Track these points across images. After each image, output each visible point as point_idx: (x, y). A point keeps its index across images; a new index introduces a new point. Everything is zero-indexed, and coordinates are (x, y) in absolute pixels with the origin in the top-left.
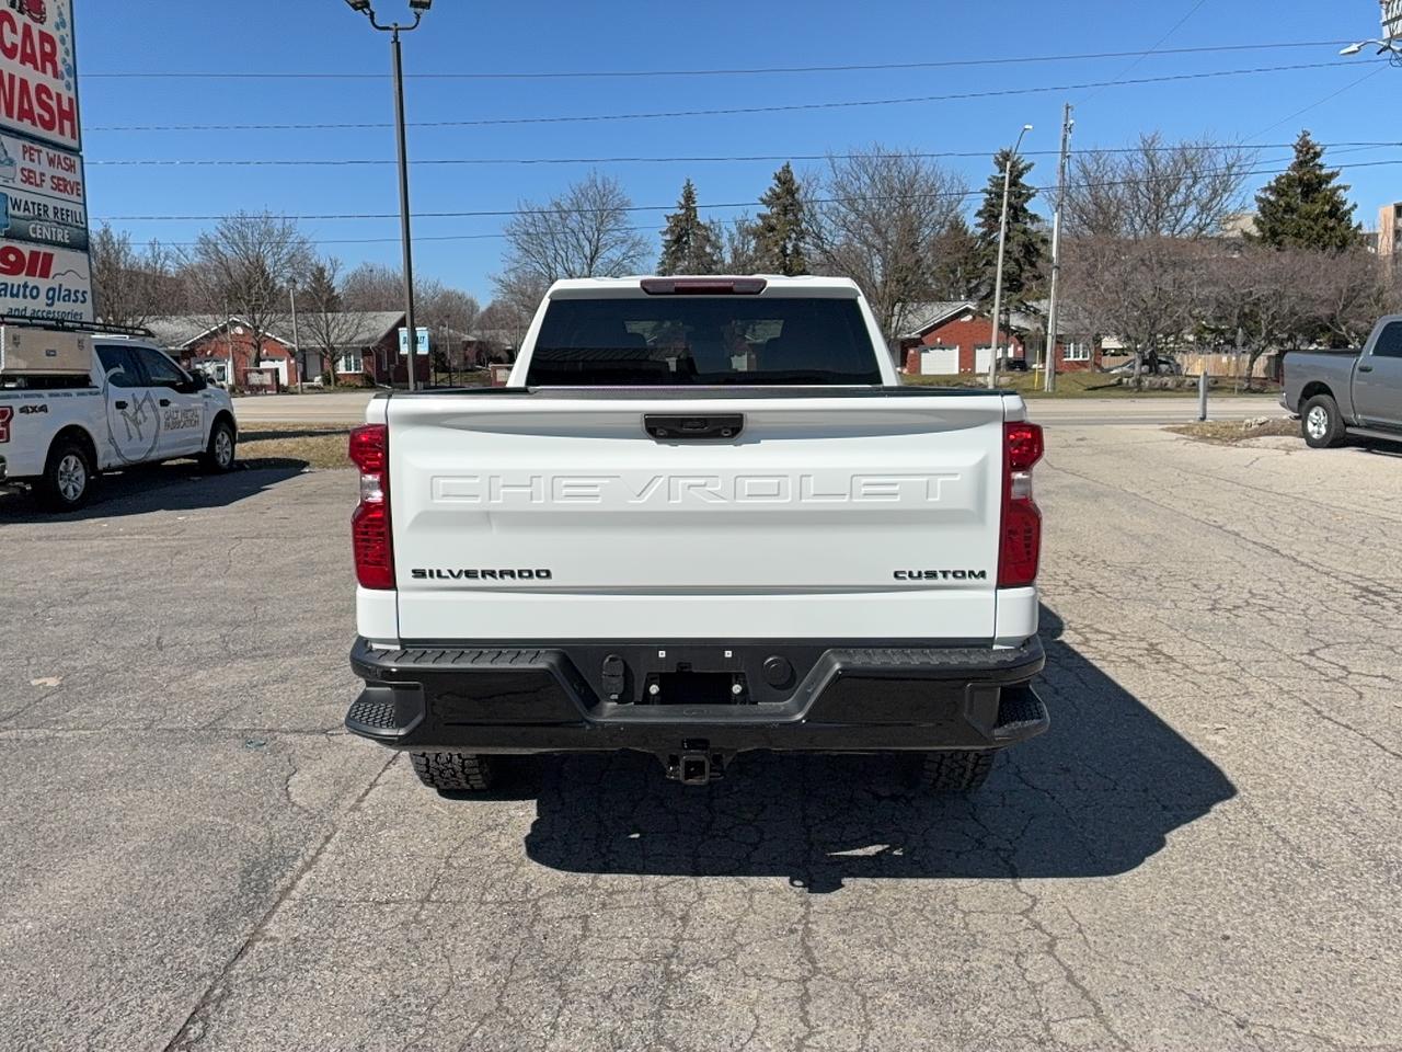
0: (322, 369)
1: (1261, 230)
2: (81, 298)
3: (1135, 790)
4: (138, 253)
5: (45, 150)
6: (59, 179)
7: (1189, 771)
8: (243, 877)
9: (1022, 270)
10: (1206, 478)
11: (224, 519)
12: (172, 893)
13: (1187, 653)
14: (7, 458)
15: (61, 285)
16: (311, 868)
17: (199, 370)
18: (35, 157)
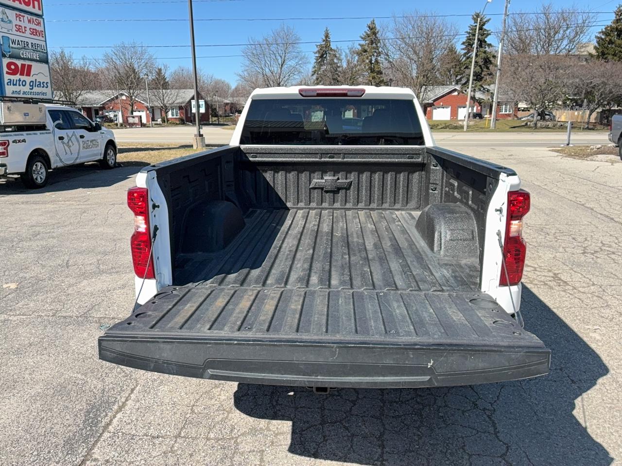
0: (161, 116)
1: (597, 52)
2: (46, 86)
3: (556, 369)
4: (76, 62)
5: (26, 16)
6: (33, 29)
7: (583, 356)
8: (86, 416)
9: (482, 71)
10: (574, 178)
11: (108, 194)
12: (48, 425)
13: (574, 280)
14: (7, 164)
15: (36, 80)
16: (121, 411)
17: (107, 116)
18: (22, 19)
